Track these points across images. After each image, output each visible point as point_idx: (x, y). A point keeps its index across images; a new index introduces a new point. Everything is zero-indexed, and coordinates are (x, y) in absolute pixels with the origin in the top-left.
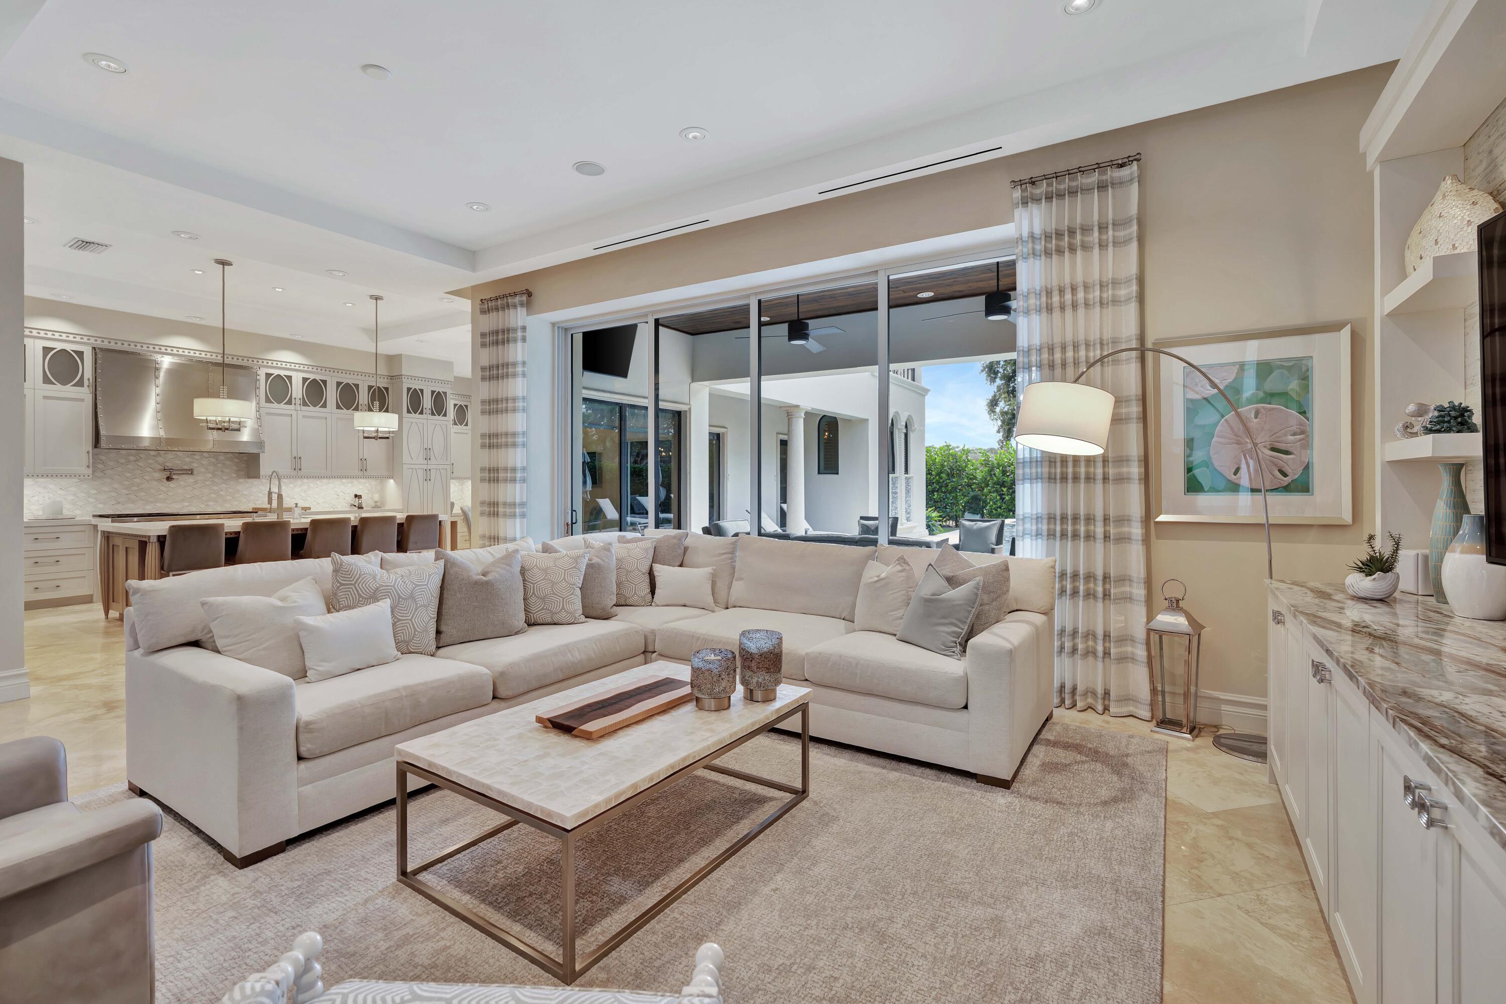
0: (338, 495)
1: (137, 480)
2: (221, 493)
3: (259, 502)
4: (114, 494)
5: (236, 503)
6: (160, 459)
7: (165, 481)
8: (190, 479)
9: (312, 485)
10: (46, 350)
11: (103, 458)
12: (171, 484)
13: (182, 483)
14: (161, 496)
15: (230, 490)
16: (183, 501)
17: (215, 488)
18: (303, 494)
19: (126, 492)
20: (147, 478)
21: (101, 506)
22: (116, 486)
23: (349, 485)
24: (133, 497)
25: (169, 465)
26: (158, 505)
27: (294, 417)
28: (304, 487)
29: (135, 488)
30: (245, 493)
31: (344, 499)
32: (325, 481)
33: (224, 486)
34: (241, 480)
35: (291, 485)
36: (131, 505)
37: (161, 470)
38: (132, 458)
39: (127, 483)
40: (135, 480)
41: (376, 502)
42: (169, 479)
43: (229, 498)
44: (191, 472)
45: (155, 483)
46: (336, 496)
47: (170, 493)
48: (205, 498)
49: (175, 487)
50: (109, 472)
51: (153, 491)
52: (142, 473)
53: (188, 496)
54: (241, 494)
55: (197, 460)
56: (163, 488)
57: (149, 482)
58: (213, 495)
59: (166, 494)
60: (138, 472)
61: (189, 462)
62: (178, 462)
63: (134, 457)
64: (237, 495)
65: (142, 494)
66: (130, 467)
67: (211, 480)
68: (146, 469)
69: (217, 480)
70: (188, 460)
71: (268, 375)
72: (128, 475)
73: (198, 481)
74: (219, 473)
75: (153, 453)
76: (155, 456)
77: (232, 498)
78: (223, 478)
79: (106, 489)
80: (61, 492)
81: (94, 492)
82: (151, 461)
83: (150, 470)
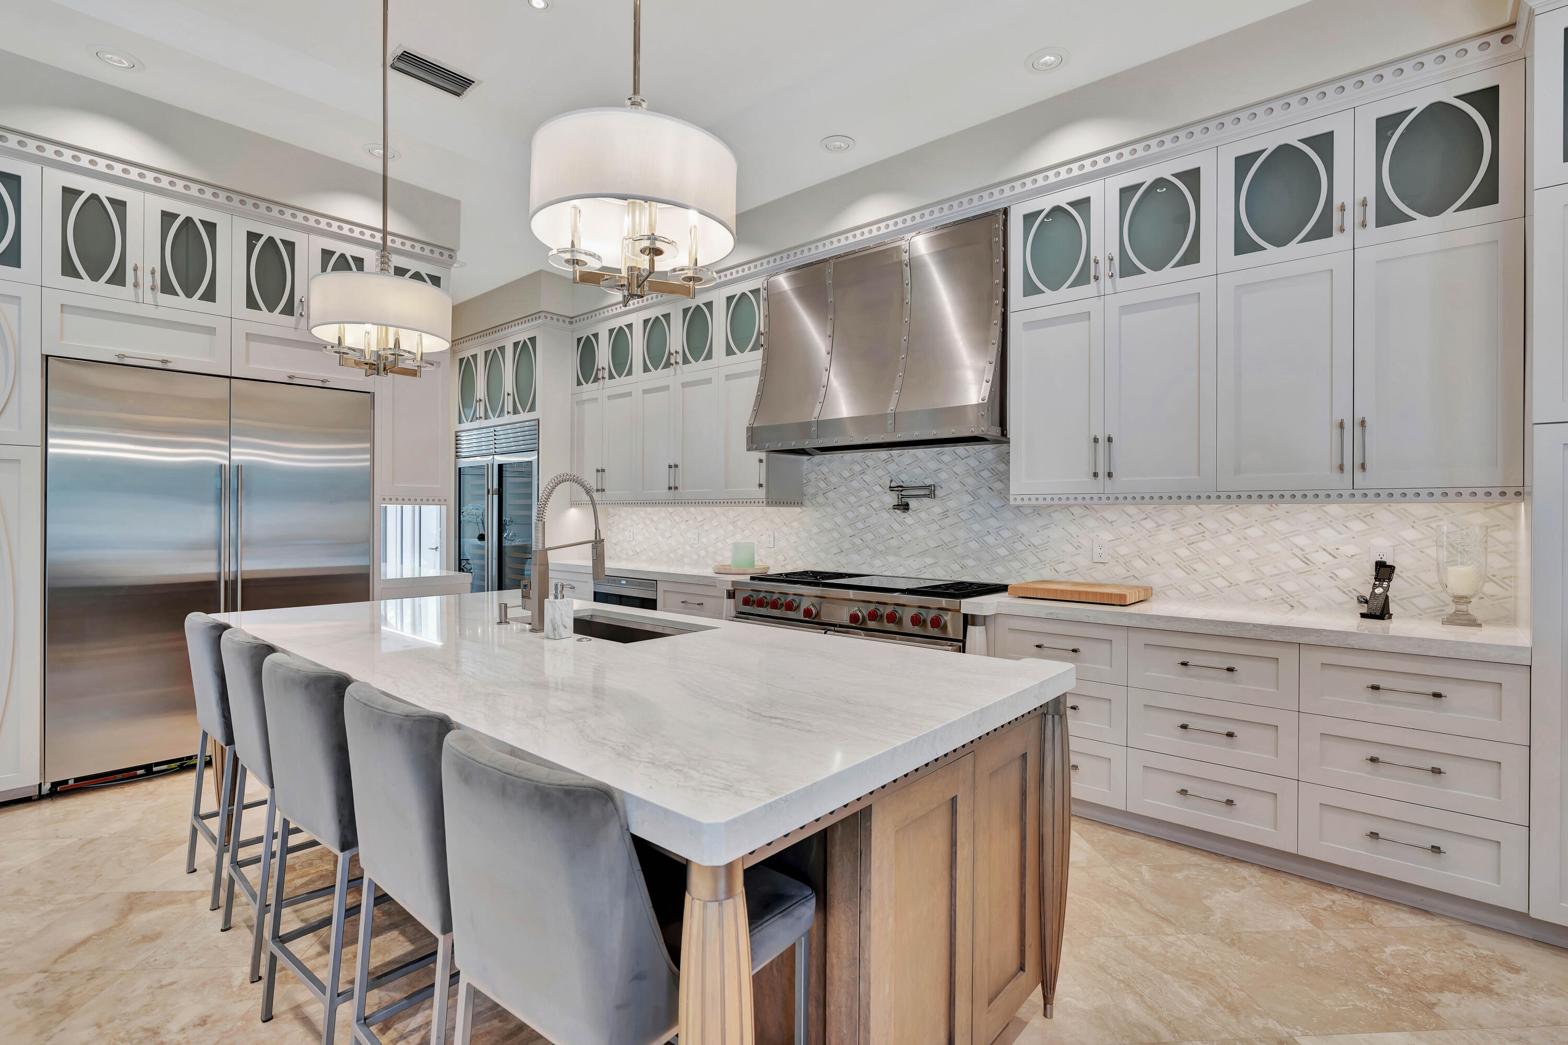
0: (1306, 561)
1: (862, 510)
2: (986, 538)
3: (1063, 568)
5: (1016, 565)
6: (892, 467)
7: (896, 510)
8: (934, 506)
9: (1210, 524)
10: (729, 301)
11: (825, 470)
12: (908, 518)
13: (923, 515)
14: (894, 543)
15: (1006, 534)
16: (924, 553)
17: (977, 527)
18: (1183, 552)
19: (848, 531)
20: (875, 505)
22: (839, 520)
23: (1357, 526)
24: (858, 541)
25: (905, 479)
27: (1097, 314)
28: (1187, 531)
30: (1036, 541)
31: (1334, 577)
32: (1259, 510)
33: (992, 522)
35: (1149, 524)
36: (855, 557)
37: (889, 489)
38: (857, 468)
39: (850, 515)
40: (860, 509)
41: (1460, 599)
42: (905, 507)
43: (1003, 552)
44: (930, 491)
45: (883, 515)
46: (1297, 564)
47: (907, 537)
48: (959, 550)
49: (913, 524)
50: (831, 495)
51: (883, 531)
52: (869, 495)
53: (932, 544)
54: (1027, 543)
55: (947, 464)
56: (896, 526)
57: (877, 514)
58: (973, 545)
59: (900, 537)
60: (865, 494)
61: (935, 471)
62: (918, 471)
63: (861, 466)
64: (1019, 546)
65: (869, 536)
66: (855, 484)
67: (970, 508)
68: (874, 488)
69: (980, 509)
70: (933, 465)
71: (1029, 218)
72: (852, 499)
73: (948, 511)
74: (983, 492)
75: (883, 454)
76: (886, 461)
77: (1008, 553)
78: (991, 503)
79: (827, 525)
80: (785, 529)
81: (815, 530)
82: (880, 472)
83: (878, 489)
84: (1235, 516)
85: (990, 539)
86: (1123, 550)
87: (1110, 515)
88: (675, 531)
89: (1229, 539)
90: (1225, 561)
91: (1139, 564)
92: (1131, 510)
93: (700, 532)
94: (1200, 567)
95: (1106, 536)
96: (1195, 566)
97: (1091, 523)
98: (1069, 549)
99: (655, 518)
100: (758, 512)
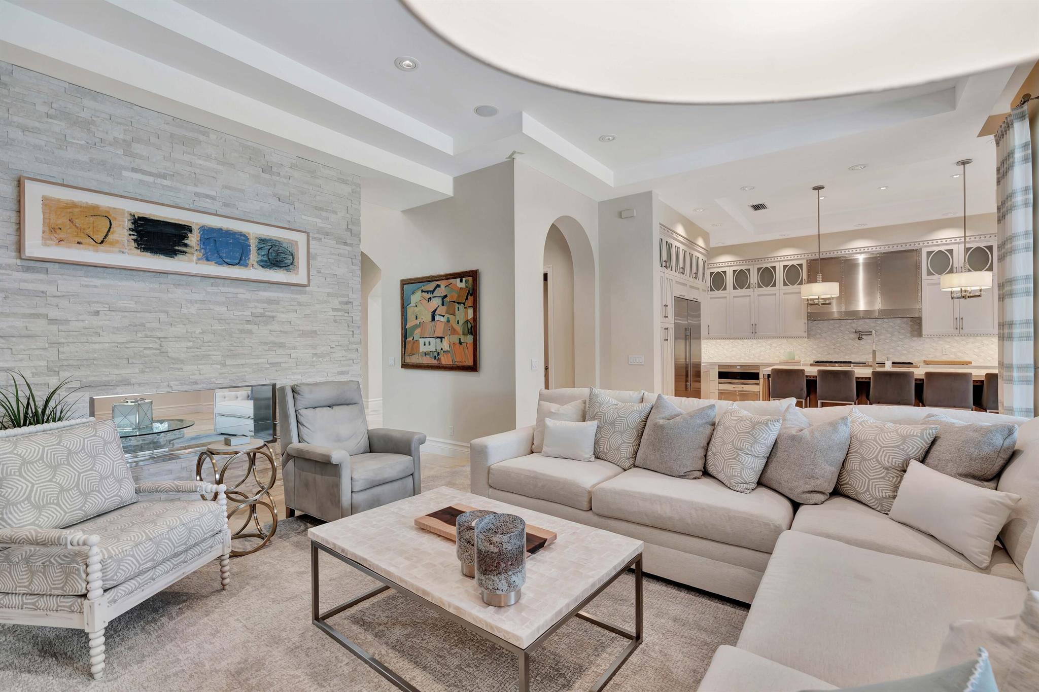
1: (840, 339)
3: (930, 356)
4: (826, 348)
6: (854, 325)
7: (857, 339)
8: (873, 338)
9: (986, 342)
10: (785, 267)
12: (862, 342)
13: (869, 341)
14: (855, 350)
15: (906, 346)
17: (893, 344)
19: (833, 347)
20: (846, 337)
21: (819, 355)
22: (827, 343)
24: (837, 350)
25: (860, 329)
26: (853, 356)
29: (838, 345)
30: (919, 348)
33: (900, 343)
36: (836, 356)
37: (854, 332)
38: (837, 325)
39: (833, 341)
40: (838, 339)
42: (860, 339)
44: (874, 333)
45: (850, 341)
47: (861, 348)
48: (885, 352)
49: (864, 344)
50: (823, 335)
51: (850, 346)
52: (843, 334)
54: (915, 349)
55: (880, 324)
56: (856, 345)
57: (847, 341)
58: (892, 350)
59: (858, 348)
60: (841, 334)
61: (873, 327)
62: (864, 326)
63: (839, 325)
64: (912, 350)
65: (843, 348)
66: (836, 331)
67: (890, 338)
68: (845, 332)
69: (895, 339)
70: (873, 325)
71: (929, 253)
72: (834, 336)
73: (880, 339)
74: (896, 333)
75: (849, 321)
76: (851, 323)
77: (907, 352)
78: (899, 337)
79: (821, 345)
80: (799, 347)
81: (815, 347)
82: (848, 327)
83: (847, 332)
85: (899, 348)
87: (948, 340)
88: (735, 349)
89: (993, 346)
91: (960, 354)
92: (957, 338)
93: (750, 349)
95: (947, 346)
97: (941, 342)
98: (933, 350)
99: (722, 344)
100: (784, 341)
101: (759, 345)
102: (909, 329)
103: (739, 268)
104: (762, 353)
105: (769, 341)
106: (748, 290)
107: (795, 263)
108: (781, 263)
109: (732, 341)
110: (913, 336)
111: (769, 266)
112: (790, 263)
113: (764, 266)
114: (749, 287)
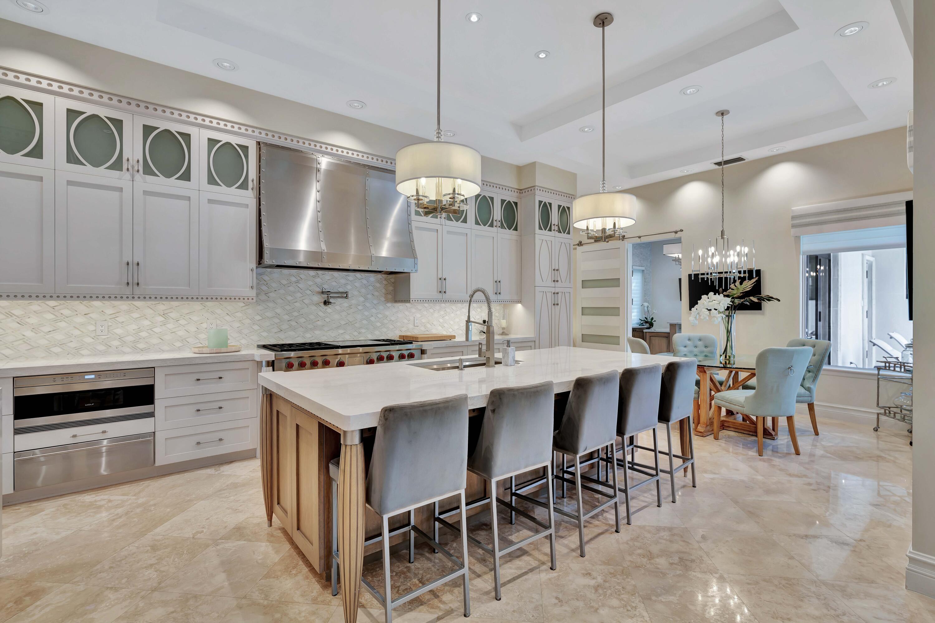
1: (297, 304)
3: (404, 329)
4: (277, 321)
5: (385, 330)
6: (318, 280)
7: (322, 305)
8: (344, 303)
9: (448, 310)
10: (211, 142)
11: (266, 278)
12: (329, 309)
13: (338, 308)
14: (319, 323)
15: (380, 316)
16: (338, 328)
17: (366, 313)
18: (441, 320)
19: (286, 317)
20: (307, 301)
21: (265, 334)
22: (279, 311)
23: (479, 310)
24: (293, 323)
25: (327, 288)
26: (317, 332)
27: (440, 231)
28: (442, 313)
29: (296, 314)
30: (393, 319)
33: (374, 311)
34: (389, 305)
35: (431, 310)
36: (292, 333)
37: (318, 293)
38: (293, 279)
39: (288, 307)
40: (295, 304)
41: (503, 328)
42: (326, 303)
43: (378, 324)
44: (345, 295)
45: (314, 308)
47: (327, 320)
48: (357, 325)
49: (331, 312)
50: (272, 295)
51: (312, 317)
52: (302, 295)
53: (343, 322)
54: (389, 320)
55: (351, 281)
56: (321, 314)
57: (308, 307)
58: (365, 322)
59: (323, 320)
60: (299, 295)
61: (344, 284)
62: (334, 284)
63: (296, 278)
64: (386, 321)
65: (302, 320)
66: (291, 289)
67: (363, 304)
68: (306, 292)
69: (368, 305)
70: (343, 281)
72: (289, 298)
73: (352, 305)
74: (370, 296)
75: (312, 273)
76: (314, 277)
77: (381, 325)
78: (373, 302)
79: (269, 314)
80: (228, 318)
81: (258, 318)
82: (310, 283)
83: (308, 292)
84: (454, 307)
85: (372, 319)
86: (423, 321)
87: (420, 307)
88: (62, 324)
89: (452, 315)
90: (452, 322)
92: (426, 305)
93: (110, 324)
94: (445, 325)
95: (418, 315)
96: (444, 325)
97: (413, 310)
98: (406, 321)
100: (197, 306)
101: (135, 315)
102: (384, 291)
103: (89, 110)
104: (144, 334)
105: (162, 306)
106: (116, 173)
107: (234, 140)
108: (203, 131)
109: (52, 303)
110: (387, 301)
111: (174, 128)
112: (224, 138)
113: (163, 125)
114: (118, 166)
